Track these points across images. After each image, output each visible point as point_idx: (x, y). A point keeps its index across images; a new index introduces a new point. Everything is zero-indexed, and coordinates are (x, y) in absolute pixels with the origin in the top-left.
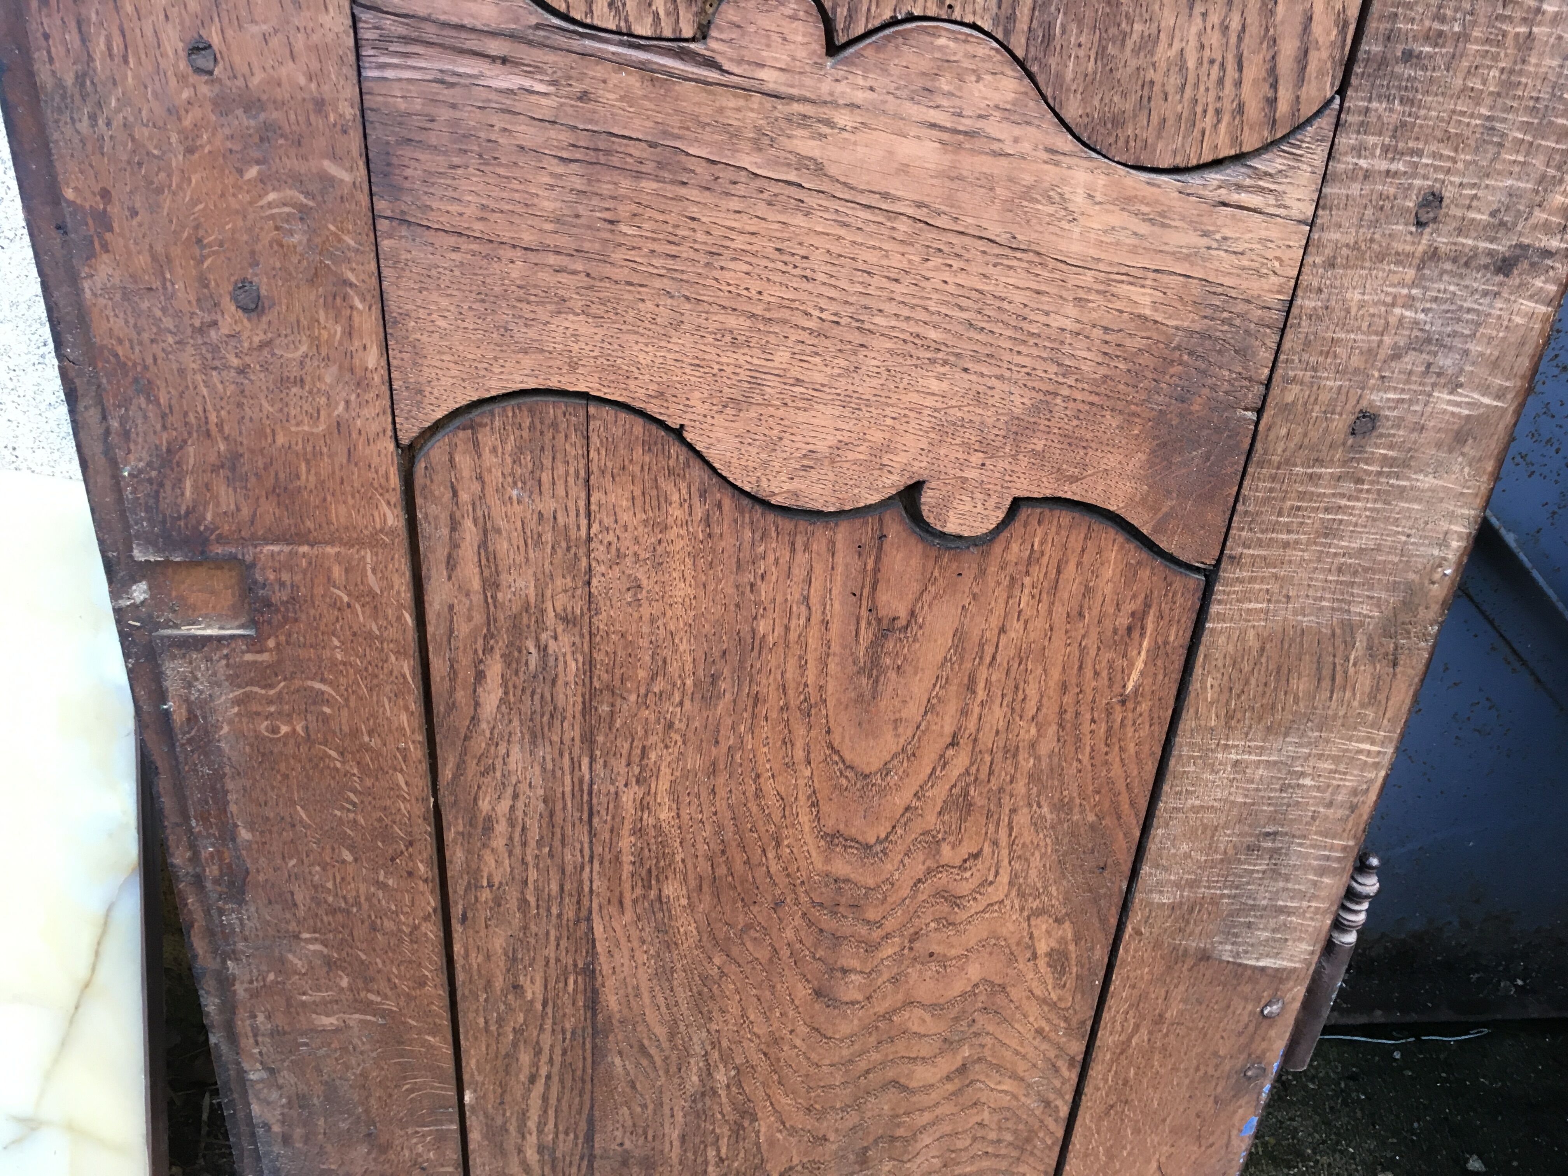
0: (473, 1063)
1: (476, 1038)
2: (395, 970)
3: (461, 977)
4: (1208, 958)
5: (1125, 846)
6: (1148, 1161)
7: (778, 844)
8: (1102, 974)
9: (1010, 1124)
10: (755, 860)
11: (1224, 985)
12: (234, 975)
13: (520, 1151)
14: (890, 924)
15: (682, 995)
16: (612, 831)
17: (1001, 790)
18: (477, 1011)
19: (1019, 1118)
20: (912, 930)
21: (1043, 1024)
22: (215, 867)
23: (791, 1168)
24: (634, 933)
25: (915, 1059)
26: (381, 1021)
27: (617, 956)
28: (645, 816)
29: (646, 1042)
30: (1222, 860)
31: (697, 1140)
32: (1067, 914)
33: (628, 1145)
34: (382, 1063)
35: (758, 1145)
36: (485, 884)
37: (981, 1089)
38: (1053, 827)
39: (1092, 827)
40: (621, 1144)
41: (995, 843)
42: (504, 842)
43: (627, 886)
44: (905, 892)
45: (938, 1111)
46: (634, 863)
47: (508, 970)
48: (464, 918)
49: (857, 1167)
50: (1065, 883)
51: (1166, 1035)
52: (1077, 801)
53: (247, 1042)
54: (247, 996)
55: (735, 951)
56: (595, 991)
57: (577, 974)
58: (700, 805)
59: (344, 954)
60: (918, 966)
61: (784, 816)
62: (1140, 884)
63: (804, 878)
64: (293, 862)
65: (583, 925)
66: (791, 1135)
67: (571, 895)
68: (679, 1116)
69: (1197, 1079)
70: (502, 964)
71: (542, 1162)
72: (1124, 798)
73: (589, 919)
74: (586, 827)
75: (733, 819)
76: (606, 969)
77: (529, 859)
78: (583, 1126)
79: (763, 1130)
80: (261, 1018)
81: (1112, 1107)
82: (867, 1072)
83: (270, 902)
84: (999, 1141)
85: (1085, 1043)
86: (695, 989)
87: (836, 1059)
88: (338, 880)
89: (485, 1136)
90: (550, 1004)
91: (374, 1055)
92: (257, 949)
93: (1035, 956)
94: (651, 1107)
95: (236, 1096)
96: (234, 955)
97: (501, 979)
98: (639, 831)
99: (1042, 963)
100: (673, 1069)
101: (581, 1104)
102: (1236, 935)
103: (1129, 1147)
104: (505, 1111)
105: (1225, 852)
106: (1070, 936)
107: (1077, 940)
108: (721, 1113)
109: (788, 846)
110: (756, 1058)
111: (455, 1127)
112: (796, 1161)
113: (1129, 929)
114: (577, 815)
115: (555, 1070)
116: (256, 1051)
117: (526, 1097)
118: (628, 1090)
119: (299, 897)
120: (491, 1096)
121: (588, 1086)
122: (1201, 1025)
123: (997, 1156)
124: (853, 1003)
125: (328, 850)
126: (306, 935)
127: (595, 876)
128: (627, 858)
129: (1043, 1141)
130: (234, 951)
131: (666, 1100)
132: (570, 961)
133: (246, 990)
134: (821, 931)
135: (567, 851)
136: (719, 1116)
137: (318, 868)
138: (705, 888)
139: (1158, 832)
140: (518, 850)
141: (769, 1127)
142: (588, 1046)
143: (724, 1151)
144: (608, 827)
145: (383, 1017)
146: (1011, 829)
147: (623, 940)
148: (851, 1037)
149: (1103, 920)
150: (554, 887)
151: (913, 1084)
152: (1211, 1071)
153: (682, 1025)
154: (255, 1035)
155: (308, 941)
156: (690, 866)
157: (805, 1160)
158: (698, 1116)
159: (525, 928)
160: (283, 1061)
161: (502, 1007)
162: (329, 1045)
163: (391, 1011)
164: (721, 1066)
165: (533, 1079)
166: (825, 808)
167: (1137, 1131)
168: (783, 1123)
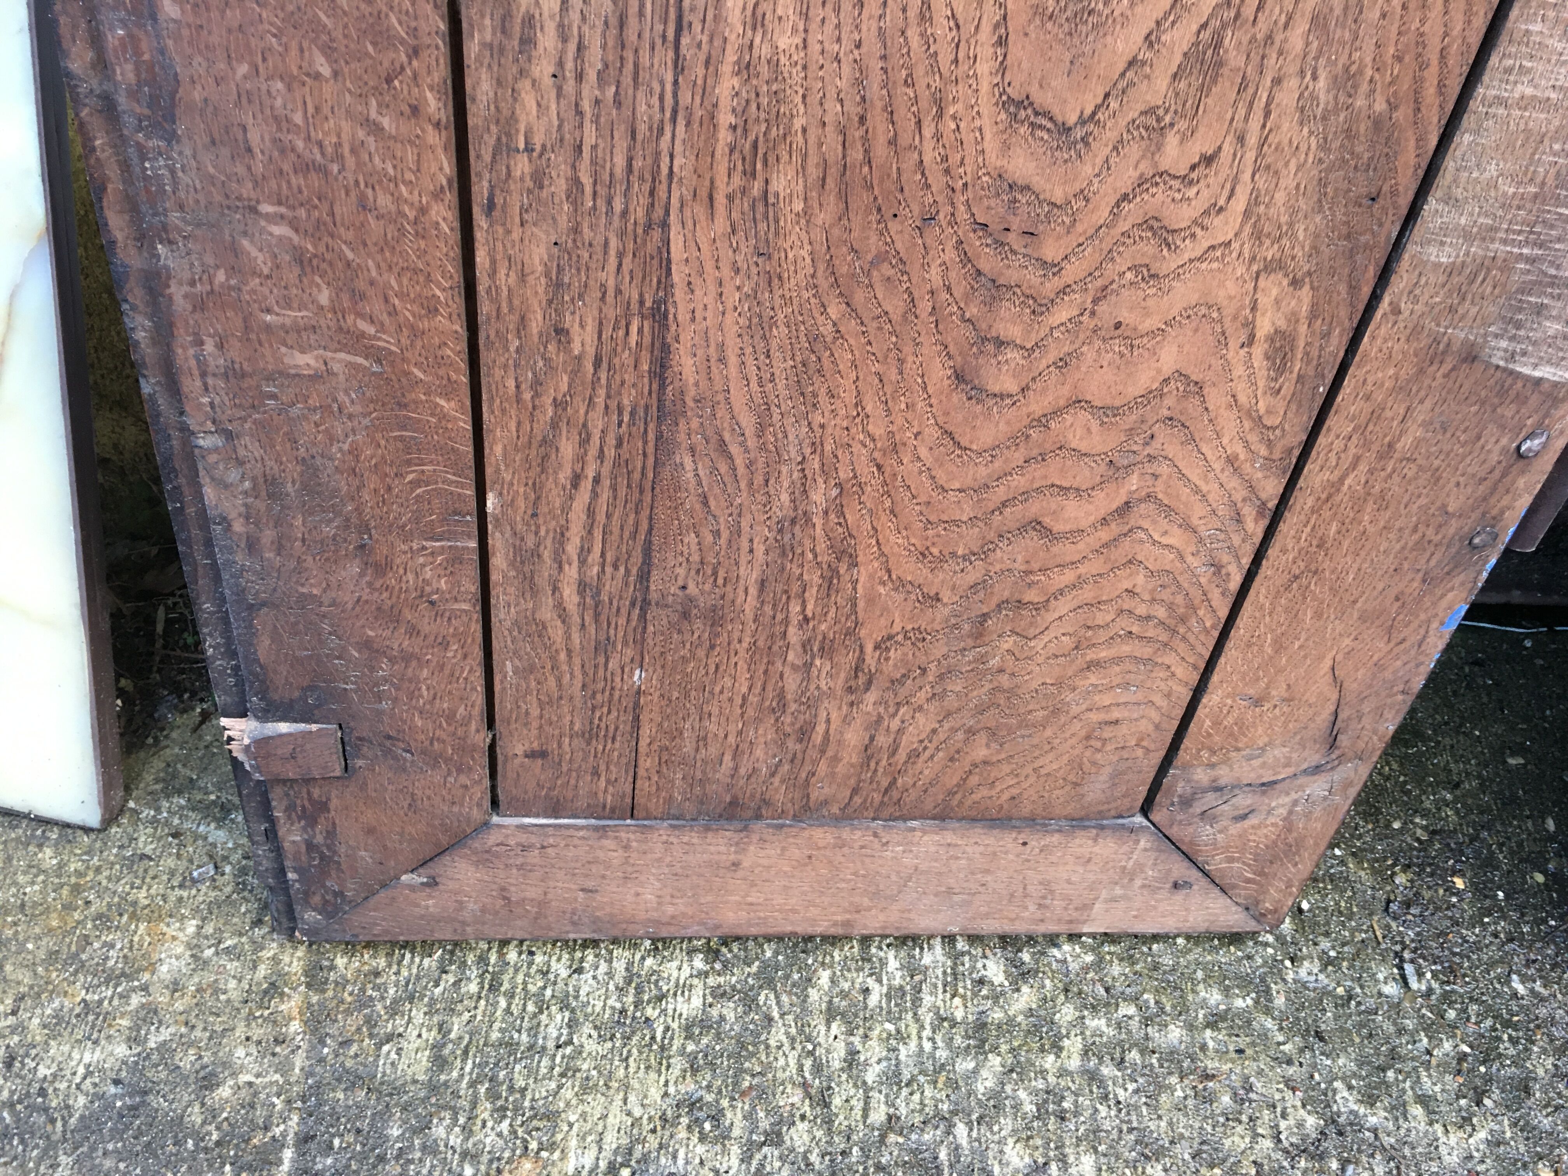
0: (498, 449)
1: (503, 411)
2: (393, 283)
3: (485, 308)
4: (1474, 359)
5: (1412, 161)
6: (1321, 658)
7: (940, 115)
8: (1330, 377)
9: (1166, 595)
10: (904, 140)
11: (1483, 403)
12: (167, 268)
13: (555, 589)
14: (1072, 271)
15: (781, 365)
16: (707, 63)
17: (1269, 38)
18: (505, 367)
19: (1179, 586)
20: (1100, 283)
21: (1238, 448)
22: (129, 67)
23: (890, 637)
24: (726, 255)
25: (1068, 489)
26: (376, 368)
27: (698, 293)
28: (757, 41)
29: (727, 436)
30: (1536, 196)
31: (780, 588)
32: (1309, 274)
33: (692, 589)
34: (378, 436)
35: (853, 602)
36: (522, 146)
37: (1141, 541)
38: (1324, 118)
39: (1377, 124)
40: (684, 588)
41: (1241, 139)
42: (551, 70)
43: (721, 169)
44: (1103, 214)
45: (1082, 569)
46: (734, 128)
47: (550, 302)
48: (491, 206)
49: (970, 642)
50: (1318, 218)
51: (1390, 476)
52: (1369, 72)
53: (191, 385)
54: (189, 308)
55: (859, 297)
56: (666, 348)
57: (643, 317)
58: (838, 26)
59: (322, 249)
60: (1098, 343)
61: (956, 61)
62: (1418, 231)
63: (968, 178)
64: (243, 69)
65: (656, 234)
66: (896, 589)
67: (642, 179)
68: (760, 549)
69: (1410, 544)
70: (541, 290)
71: (582, 605)
72: (1432, 75)
73: (665, 225)
74: (671, 54)
75: (884, 57)
76: (683, 316)
77: (586, 106)
78: (637, 558)
79: (862, 580)
80: (209, 346)
81: (1296, 577)
82: (1004, 504)
83: (213, 142)
84: (1148, 618)
85: (1284, 481)
86: (798, 359)
87: (969, 482)
88: (311, 110)
89: (512, 564)
90: (605, 365)
91: (366, 422)
92: (198, 225)
93: (1251, 338)
94: (725, 535)
95: (182, 481)
96: (165, 234)
97: (540, 317)
98: (745, 69)
99: (1258, 351)
100: (759, 479)
101: (637, 524)
102: (1519, 325)
103: (1303, 636)
104: (538, 527)
105: (1543, 183)
106: (1305, 309)
107: (1313, 315)
108: (813, 550)
109: (954, 117)
110: (866, 471)
111: (473, 544)
112: (897, 628)
113: (1385, 305)
114: (659, 28)
115: (606, 470)
116: (205, 400)
117: (566, 509)
118: (698, 506)
119: (254, 137)
120: (521, 503)
121: (648, 497)
122: (1437, 463)
123: (1141, 638)
124: (1002, 396)
125: (294, 52)
126: (266, 208)
127: (678, 148)
128: (726, 118)
129: (1201, 621)
130: (165, 228)
131: (745, 524)
132: (635, 296)
133: (186, 296)
134: (979, 273)
135: (640, 95)
136: (810, 556)
137: (280, 85)
138: (830, 183)
139: (1464, 139)
140: (570, 86)
141: (871, 577)
142: (651, 436)
143: (810, 607)
144: (702, 57)
145: (379, 361)
146: (1267, 114)
147: (709, 266)
148: (993, 451)
149: (1353, 289)
150: (620, 161)
151: (1058, 527)
152: (1430, 532)
153: (775, 411)
154: (203, 375)
155: (268, 217)
156: (812, 139)
157: (909, 627)
158: (784, 554)
159: (576, 230)
160: (244, 419)
161: (541, 364)
162: (306, 398)
163: (391, 353)
164: (820, 481)
165: (576, 480)
166: (1016, 50)
167: (1318, 615)
168: (889, 571)
